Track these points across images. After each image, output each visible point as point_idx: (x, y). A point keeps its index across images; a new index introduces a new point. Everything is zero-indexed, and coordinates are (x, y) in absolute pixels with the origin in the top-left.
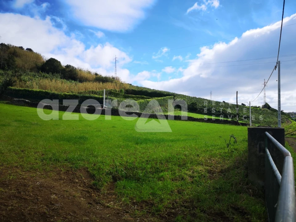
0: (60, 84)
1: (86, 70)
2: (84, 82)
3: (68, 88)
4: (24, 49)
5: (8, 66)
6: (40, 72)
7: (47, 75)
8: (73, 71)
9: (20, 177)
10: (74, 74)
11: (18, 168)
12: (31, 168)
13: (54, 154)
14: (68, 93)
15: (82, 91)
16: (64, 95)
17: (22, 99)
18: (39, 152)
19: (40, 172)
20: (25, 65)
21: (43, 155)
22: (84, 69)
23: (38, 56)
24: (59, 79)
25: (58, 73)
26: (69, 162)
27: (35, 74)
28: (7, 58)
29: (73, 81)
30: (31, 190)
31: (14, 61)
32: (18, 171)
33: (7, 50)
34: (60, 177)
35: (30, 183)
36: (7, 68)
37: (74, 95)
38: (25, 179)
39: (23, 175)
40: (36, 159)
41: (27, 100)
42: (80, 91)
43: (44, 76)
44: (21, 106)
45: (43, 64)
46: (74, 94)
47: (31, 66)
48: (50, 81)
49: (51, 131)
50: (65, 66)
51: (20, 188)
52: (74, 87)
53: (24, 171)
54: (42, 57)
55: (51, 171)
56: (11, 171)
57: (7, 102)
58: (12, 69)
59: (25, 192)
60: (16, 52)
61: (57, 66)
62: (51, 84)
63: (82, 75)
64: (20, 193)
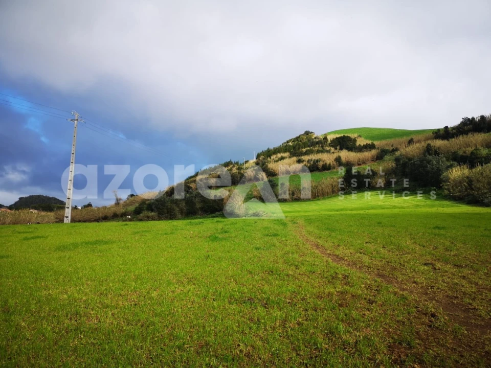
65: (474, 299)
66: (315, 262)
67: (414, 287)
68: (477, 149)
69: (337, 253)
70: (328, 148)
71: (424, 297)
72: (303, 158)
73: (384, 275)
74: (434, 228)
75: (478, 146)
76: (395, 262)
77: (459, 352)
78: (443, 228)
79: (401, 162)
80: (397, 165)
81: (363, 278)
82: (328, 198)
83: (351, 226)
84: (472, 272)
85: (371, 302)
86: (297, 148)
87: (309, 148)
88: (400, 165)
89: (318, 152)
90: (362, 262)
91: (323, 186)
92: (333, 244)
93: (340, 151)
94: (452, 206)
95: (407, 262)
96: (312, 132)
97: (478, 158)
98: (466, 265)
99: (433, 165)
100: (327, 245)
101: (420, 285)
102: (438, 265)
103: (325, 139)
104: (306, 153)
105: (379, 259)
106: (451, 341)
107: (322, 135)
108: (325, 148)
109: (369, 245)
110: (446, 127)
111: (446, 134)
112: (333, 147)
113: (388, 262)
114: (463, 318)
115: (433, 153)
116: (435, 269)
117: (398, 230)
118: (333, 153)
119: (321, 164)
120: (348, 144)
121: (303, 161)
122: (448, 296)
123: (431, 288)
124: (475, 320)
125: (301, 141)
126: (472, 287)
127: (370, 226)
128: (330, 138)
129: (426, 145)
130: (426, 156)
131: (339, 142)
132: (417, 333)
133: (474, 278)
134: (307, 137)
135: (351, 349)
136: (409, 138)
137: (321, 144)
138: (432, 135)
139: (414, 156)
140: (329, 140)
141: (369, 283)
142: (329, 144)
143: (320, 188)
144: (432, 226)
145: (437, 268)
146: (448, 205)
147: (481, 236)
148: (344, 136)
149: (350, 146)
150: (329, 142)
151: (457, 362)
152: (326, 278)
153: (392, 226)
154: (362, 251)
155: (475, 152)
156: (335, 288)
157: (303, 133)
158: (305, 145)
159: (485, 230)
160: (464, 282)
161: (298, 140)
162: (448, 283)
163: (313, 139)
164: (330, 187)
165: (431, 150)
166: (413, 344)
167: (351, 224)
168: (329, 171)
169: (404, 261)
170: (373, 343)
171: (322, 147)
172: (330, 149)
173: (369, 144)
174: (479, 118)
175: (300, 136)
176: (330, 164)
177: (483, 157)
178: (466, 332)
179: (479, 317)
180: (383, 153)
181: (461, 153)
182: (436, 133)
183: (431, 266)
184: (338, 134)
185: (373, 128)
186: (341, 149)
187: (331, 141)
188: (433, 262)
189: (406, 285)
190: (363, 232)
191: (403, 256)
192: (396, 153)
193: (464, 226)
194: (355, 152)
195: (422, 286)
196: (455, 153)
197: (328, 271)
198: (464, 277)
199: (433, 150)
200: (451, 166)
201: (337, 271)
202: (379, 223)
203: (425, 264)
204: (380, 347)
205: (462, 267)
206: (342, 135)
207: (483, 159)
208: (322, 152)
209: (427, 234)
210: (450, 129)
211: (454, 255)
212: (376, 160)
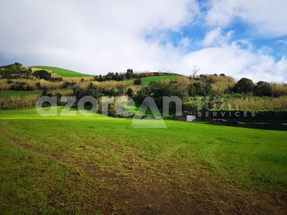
0: (253, 102)
1: (281, 83)
2: (280, 97)
3: (262, 104)
4: (217, 75)
5: (207, 92)
6: (233, 93)
7: (239, 95)
8: (267, 86)
9: (235, 193)
10: (268, 90)
11: (231, 184)
12: (244, 186)
13: (263, 175)
14: (263, 110)
15: (279, 106)
16: (259, 113)
17: (220, 119)
18: (246, 170)
19: (252, 191)
20: (219, 89)
21: (251, 174)
22: (279, 83)
23: (230, 79)
24: (251, 97)
25: (250, 91)
26: (282, 186)
27: (228, 96)
28: (205, 86)
29: (267, 97)
30: (248, 208)
31: (211, 87)
32: (232, 186)
33: (205, 79)
34: (276, 201)
35: (246, 201)
36: (206, 94)
37: (270, 112)
38: (240, 196)
39: (237, 191)
40: (246, 178)
41: (224, 120)
42: (276, 106)
43: (237, 96)
44: (219, 125)
45: (235, 85)
46: (270, 110)
47: (224, 89)
48: (243, 100)
49: (253, 149)
50: (257, 83)
51: (238, 204)
52: (269, 102)
53: (237, 188)
54: (233, 79)
55: (264, 192)
56: (225, 186)
57: (208, 122)
58: (210, 94)
59: (243, 209)
60: (212, 79)
61: (249, 85)
62: (244, 102)
63: (277, 89)
64: (239, 209)
65: (99, 163)
66: (10, 149)
67: (72, 160)
68: (113, 89)
69: (28, 143)
70: (32, 77)
71: (76, 165)
72: (12, 80)
73: (56, 155)
74: (89, 128)
75: (114, 87)
76: (64, 147)
77: (87, 191)
78: (94, 127)
79: (77, 91)
80: (74, 92)
81: (42, 158)
82: (29, 109)
83: (41, 126)
84: (102, 149)
85: (43, 171)
86: (8, 72)
87: (17, 75)
88: (75, 92)
89: (24, 78)
90: (43, 148)
91: (26, 100)
92: (26, 138)
93: (40, 79)
94: (100, 117)
95: (71, 146)
96: (20, 64)
97: (113, 93)
98: (100, 146)
99: (92, 94)
100: (21, 138)
101: (75, 158)
102: (87, 147)
103: (30, 70)
104: (15, 78)
105: (55, 145)
106: (84, 186)
107: (28, 67)
108: (29, 76)
109: (51, 138)
110: (101, 75)
111: (100, 79)
112: (35, 76)
113: (60, 147)
114: (92, 173)
115: (93, 88)
116: (85, 149)
117: (70, 129)
118: (35, 80)
119: (25, 86)
120: (45, 75)
121: (12, 82)
122: (88, 163)
123: (80, 160)
124: (98, 173)
125: (11, 69)
126: (100, 157)
127: (53, 127)
128: (33, 70)
129: (90, 83)
130: (90, 89)
131: (40, 74)
132: (67, 185)
133: (102, 153)
134: (16, 67)
135: (22, 203)
136: (82, 78)
137: (27, 73)
138: (93, 78)
139: (84, 88)
140: (33, 71)
141: (45, 160)
142: (33, 74)
143: (24, 102)
144: (88, 127)
145: (86, 148)
146: (98, 116)
147: (110, 131)
148: (43, 71)
149: (47, 77)
150: (33, 72)
151: (85, 197)
152: (16, 159)
153: (67, 127)
154: (45, 141)
155: (112, 90)
156: (21, 165)
157: (14, 63)
158: (14, 72)
159: (112, 128)
160: (97, 155)
161: (9, 68)
162: (90, 156)
163: (21, 69)
164: (31, 101)
165: (92, 86)
166: (63, 192)
167: (42, 125)
168: (31, 91)
169: (69, 146)
170: (38, 196)
171: (27, 75)
172: (33, 77)
173: (59, 78)
174: (115, 73)
175: (11, 65)
176: (32, 87)
177: (116, 93)
178: (92, 180)
179: (100, 171)
180: (67, 84)
181: (106, 89)
182: (95, 77)
183: (83, 148)
184: (39, 68)
185: (62, 69)
186: (41, 78)
187: (34, 72)
188: (85, 145)
189: (67, 159)
190: (48, 130)
191: (69, 143)
192: (74, 85)
193: (103, 127)
194: (50, 81)
195: (76, 159)
196: (103, 89)
197: (18, 155)
198: (98, 152)
199: (93, 86)
200: (101, 96)
201: (25, 155)
202: (59, 125)
203: (80, 147)
204: (42, 198)
205: (98, 147)
206: (42, 70)
207: (116, 94)
208: (27, 78)
209: (85, 131)
210: (102, 77)
211: (95, 142)
212: (63, 88)
